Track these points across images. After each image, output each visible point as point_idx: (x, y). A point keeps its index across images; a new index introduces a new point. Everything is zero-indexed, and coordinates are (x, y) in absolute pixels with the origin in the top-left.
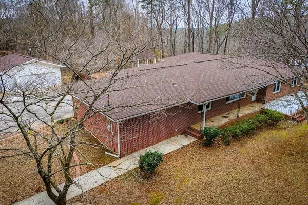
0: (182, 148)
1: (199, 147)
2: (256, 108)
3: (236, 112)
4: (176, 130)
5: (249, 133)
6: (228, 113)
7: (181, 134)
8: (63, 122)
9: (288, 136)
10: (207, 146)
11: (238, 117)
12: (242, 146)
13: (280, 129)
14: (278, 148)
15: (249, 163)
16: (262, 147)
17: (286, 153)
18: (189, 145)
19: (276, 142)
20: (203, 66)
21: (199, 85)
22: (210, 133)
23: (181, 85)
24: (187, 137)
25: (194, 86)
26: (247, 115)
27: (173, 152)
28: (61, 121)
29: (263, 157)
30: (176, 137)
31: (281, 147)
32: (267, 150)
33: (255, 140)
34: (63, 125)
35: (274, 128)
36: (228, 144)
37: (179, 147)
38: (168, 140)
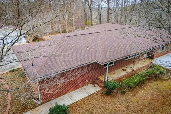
0: (89, 96)
1: (102, 96)
2: (147, 62)
3: (132, 66)
4: (87, 81)
5: (140, 84)
6: (126, 66)
7: (91, 84)
8: (13, 72)
9: (169, 87)
10: (108, 94)
11: (133, 71)
12: (134, 95)
13: (163, 80)
14: (161, 98)
15: (138, 112)
16: (149, 96)
17: (167, 103)
18: (95, 93)
19: (160, 92)
20: (111, 33)
21: (105, 49)
22: (110, 86)
23: (92, 48)
24: (95, 86)
25: (101, 49)
26: (139, 69)
27: (82, 100)
28: (12, 70)
29: (150, 106)
30: (87, 86)
31: (163, 97)
32: (153, 100)
33: (144, 90)
34: (13, 73)
35: (158, 79)
36: (123, 93)
37: (87, 95)
38: (81, 88)
